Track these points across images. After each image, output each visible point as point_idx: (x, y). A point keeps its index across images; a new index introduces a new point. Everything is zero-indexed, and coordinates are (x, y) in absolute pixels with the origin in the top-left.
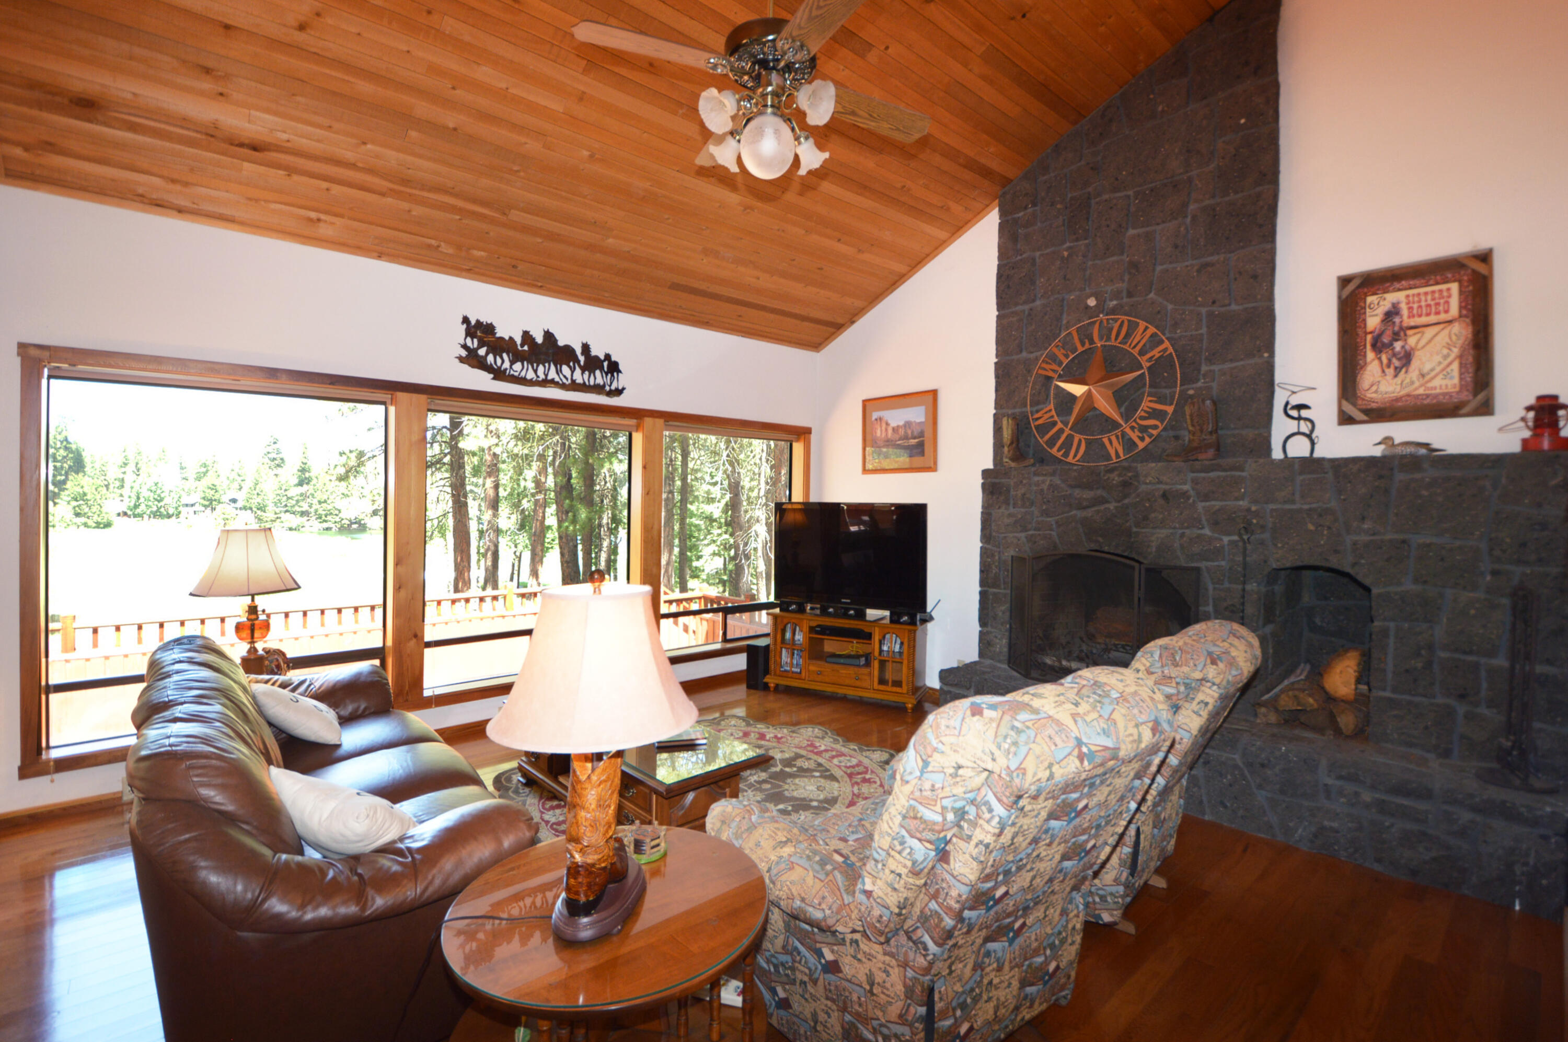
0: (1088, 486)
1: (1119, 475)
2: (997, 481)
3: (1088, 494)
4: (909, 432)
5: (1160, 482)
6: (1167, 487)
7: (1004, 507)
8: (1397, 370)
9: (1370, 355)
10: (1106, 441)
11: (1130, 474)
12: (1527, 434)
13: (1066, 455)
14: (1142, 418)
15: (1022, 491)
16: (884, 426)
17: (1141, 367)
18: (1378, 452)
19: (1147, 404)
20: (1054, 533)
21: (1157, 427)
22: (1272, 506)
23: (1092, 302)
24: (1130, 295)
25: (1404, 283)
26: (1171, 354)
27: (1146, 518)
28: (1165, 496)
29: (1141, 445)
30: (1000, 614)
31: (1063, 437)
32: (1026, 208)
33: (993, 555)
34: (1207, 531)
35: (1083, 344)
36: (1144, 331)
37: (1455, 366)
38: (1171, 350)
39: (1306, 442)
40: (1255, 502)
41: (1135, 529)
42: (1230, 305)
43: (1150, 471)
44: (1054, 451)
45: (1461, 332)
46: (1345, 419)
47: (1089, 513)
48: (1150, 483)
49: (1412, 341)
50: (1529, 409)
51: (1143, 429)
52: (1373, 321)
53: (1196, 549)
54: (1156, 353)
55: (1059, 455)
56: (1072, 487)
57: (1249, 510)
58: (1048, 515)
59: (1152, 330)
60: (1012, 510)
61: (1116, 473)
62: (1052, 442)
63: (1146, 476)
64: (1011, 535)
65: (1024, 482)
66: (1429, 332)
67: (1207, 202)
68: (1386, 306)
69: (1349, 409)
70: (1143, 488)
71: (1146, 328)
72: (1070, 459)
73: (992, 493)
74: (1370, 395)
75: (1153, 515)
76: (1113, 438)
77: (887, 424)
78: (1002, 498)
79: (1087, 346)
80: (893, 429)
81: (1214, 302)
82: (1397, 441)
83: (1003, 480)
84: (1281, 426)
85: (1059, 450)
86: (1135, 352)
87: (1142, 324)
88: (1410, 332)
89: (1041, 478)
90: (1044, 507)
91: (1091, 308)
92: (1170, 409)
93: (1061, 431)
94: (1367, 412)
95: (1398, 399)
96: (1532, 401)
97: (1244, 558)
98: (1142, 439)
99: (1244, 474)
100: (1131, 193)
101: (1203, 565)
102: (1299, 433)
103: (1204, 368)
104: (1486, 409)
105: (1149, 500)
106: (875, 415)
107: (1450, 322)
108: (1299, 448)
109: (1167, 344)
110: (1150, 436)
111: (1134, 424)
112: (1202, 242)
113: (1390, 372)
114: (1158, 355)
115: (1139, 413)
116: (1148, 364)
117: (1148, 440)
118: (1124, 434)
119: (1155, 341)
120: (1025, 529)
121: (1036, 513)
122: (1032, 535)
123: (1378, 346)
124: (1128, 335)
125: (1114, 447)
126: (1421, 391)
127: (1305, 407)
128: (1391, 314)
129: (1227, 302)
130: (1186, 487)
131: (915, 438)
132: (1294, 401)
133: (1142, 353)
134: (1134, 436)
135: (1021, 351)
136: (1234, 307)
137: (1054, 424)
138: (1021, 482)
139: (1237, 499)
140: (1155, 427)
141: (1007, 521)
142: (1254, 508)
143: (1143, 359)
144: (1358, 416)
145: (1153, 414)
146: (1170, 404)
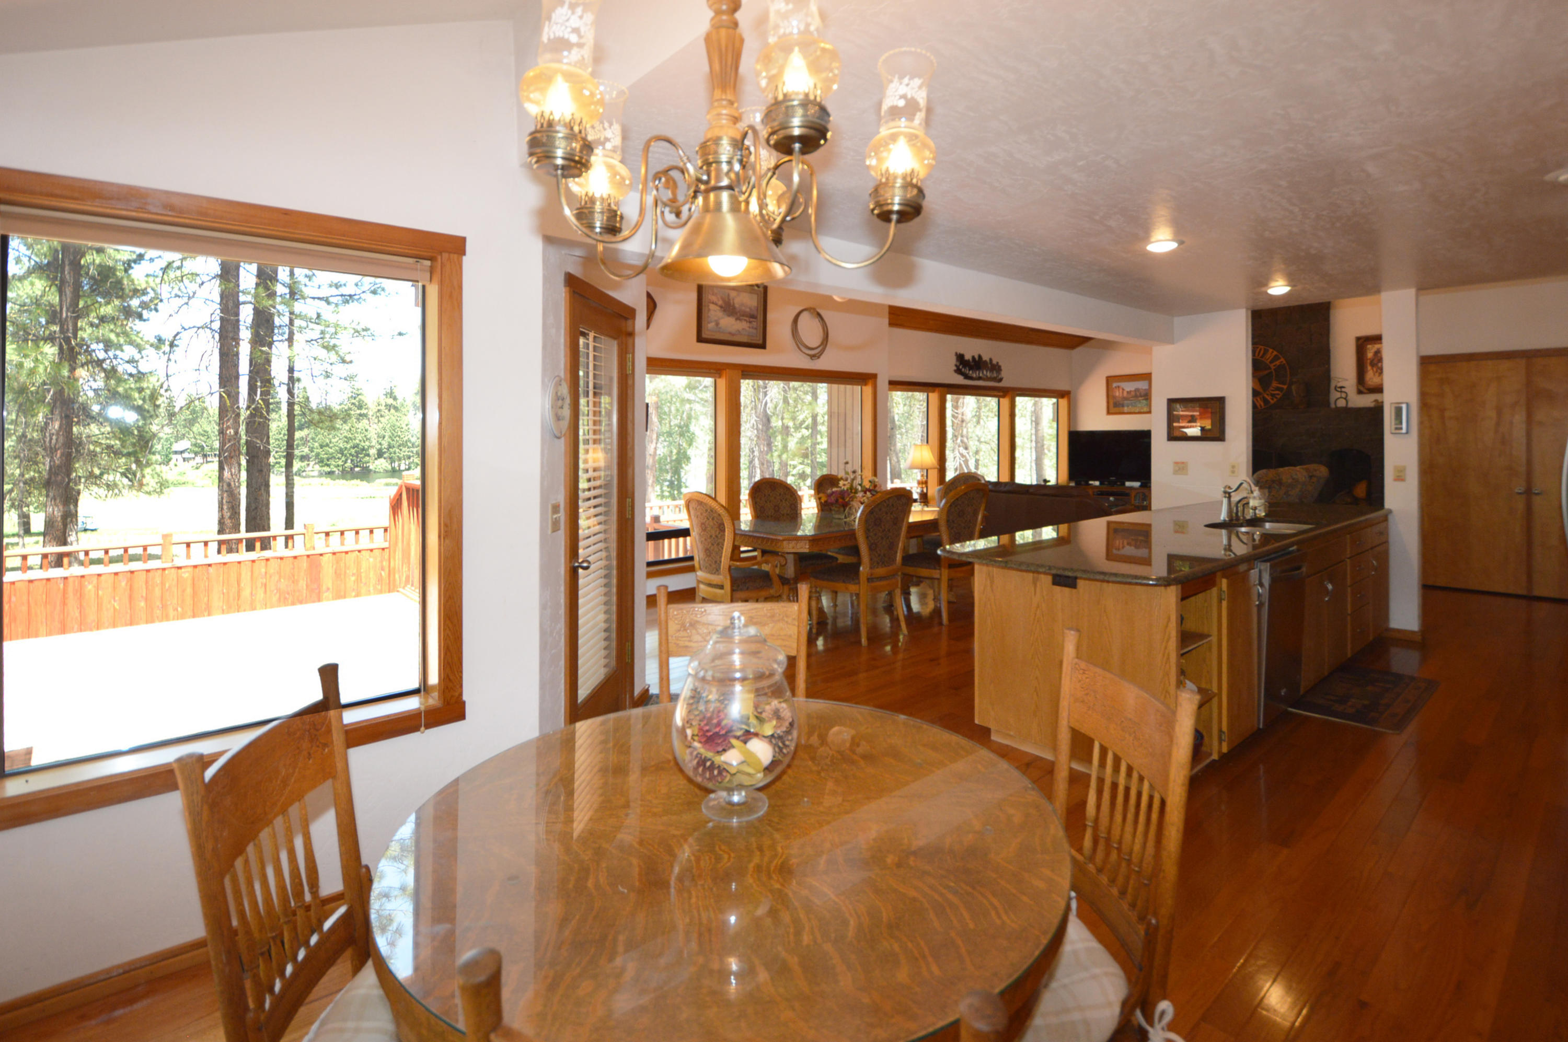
4: (1138, 394)
9: (1369, 368)
14: (1271, 391)
16: (1119, 390)
17: (1270, 368)
18: (1372, 405)
19: (1275, 384)
21: (1279, 394)
22: (1331, 427)
24: (1264, 337)
26: (1284, 364)
36: (1271, 354)
38: (1284, 362)
39: (1344, 401)
40: (1324, 425)
46: (1360, 392)
51: (1273, 395)
52: (1370, 355)
54: (1277, 363)
57: (1322, 428)
59: (1276, 353)
63: (1276, 415)
68: (1373, 350)
69: (1361, 388)
70: (1273, 420)
71: (1273, 352)
74: (1370, 383)
76: (1259, 399)
77: (1121, 389)
80: (1127, 392)
81: (1303, 343)
84: (1334, 395)
86: (1268, 362)
87: (1271, 350)
92: (1285, 387)
94: (1367, 389)
98: (1272, 399)
99: (1318, 414)
102: (1341, 398)
103: (1301, 370)
106: (1115, 385)
108: (1341, 403)
109: (1283, 359)
111: (1267, 393)
112: (1298, 318)
113: (1377, 374)
116: (1275, 367)
117: (1275, 400)
118: (1264, 397)
119: (1278, 357)
123: (1373, 365)
124: (1264, 354)
125: (1259, 403)
127: (1343, 387)
128: (1377, 353)
129: (1309, 343)
130: (1294, 420)
131: (1142, 396)
132: (1339, 385)
133: (1271, 362)
134: (1269, 398)
136: (1312, 346)
139: (1315, 424)
140: (1278, 394)
142: (1324, 428)
143: (1272, 366)
144: (1365, 391)
145: (1277, 389)
146: (1285, 384)
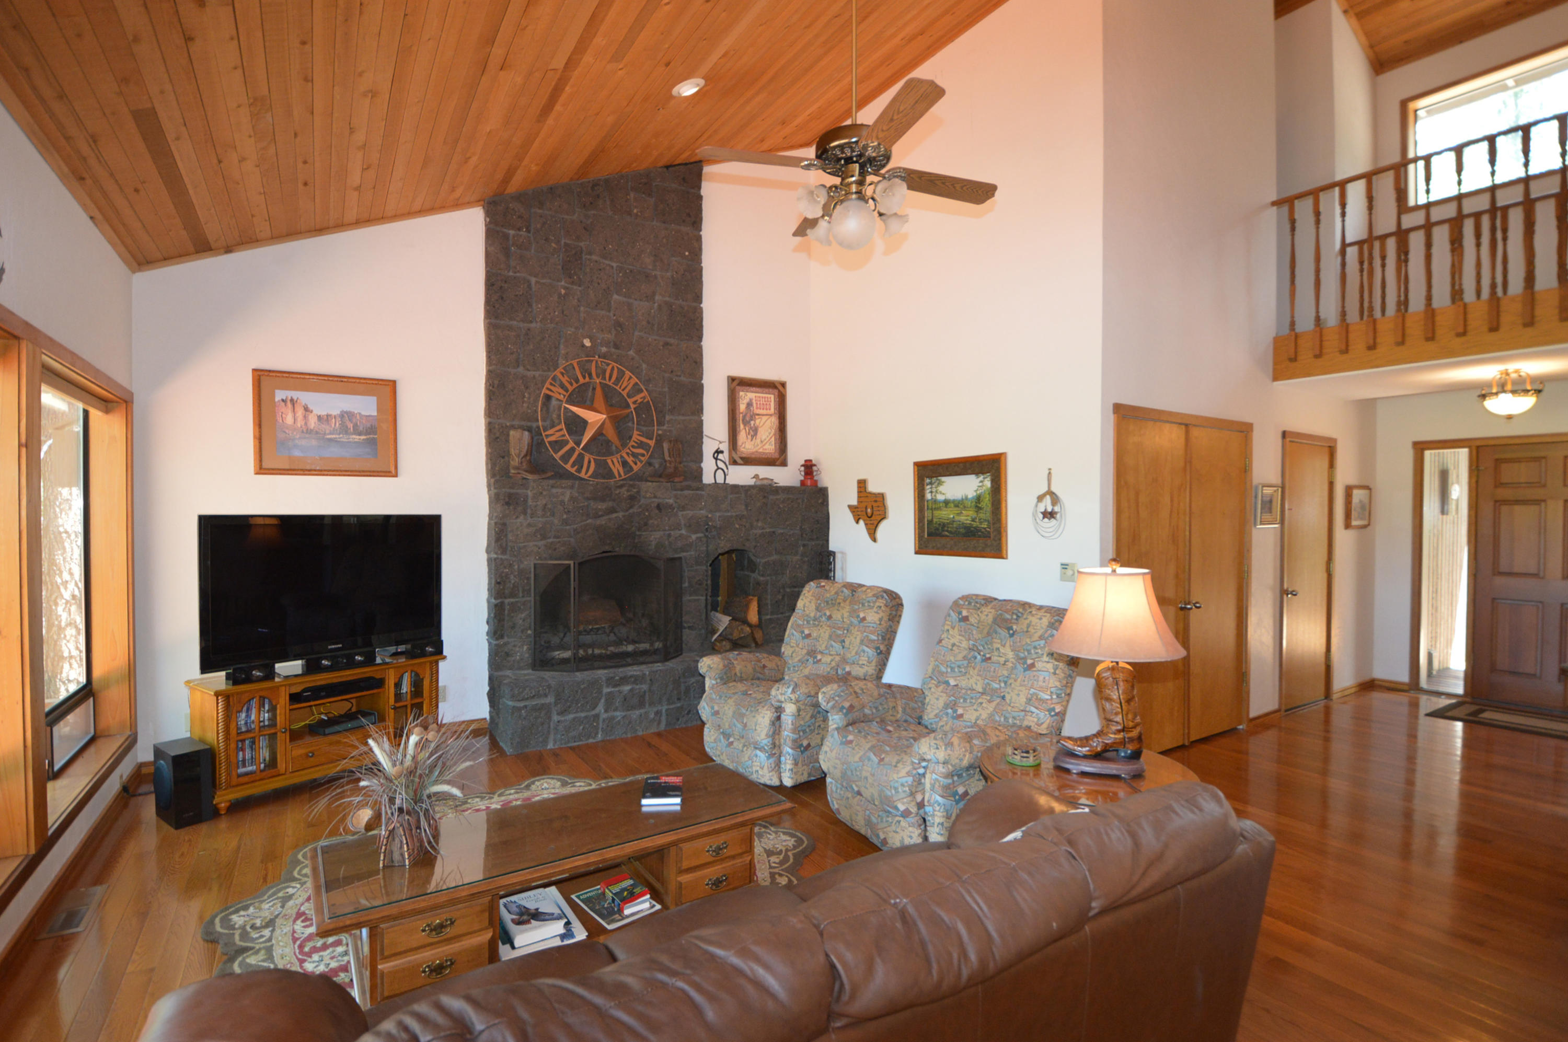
0: (603, 500)
1: (628, 491)
2: (512, 491)
3: (602, 506)
4: (350, 426)
5: (655, 497)
6: (660, 501)
7: (522, 517)
8: (752, 437)
9: (742, 426)
10: (609, 461)
11: (635, 490)
12: (803, 478)
13: (579, 471)
14: (633, 447)
15: (541, 502)
16: (300, 412)
17: (628, 406)
18: (752, 482)
19: (636, 436)
20: (572, 540)
22: (718, 514)
23: (587, 343)
24: (616, 346)
25: (754, 389)
26: (648, 402)
27: (646, 524)
28: (659, 507)
29: (636, 468)
30: (521, 622)
31: (576, 454)
32: (520, 229)
33: (511, 565)
34: (683, 532)
35: (584, 377)
36: (629, 381)
37: (773, 439)
38: (648, 398)
39: (722, 474)
40: (711, 511)
41: (638, 533)
42: (680, 376)
43: (648, 488)
44: (568, 467)
45: (774, 421)
46: (734, 462)
47: (602, 521)
48: (650, 498)
49: (758, 421)
50: (802, 466)
51: (635, 456)
52: (742, 407)
53: (679, 544)
54: (638, 398)
55: (573, 470)
56: (588, 499)
57: (707, 517)
58: (567, 524)
59: (635, 380)
60: (529, 520)
61: (625, 489)
62: (566, 458)
63: (646, 492)
64: (531, 544)
65: (544, 493)
66: (764, 418)
67: (667, 299)
68: (746, 401)
69: (733, 455)
70: (643, 501)
71: (630, 378)
72: (582, 475)
73: (508, 504)
74: (742, 449)
75: (651, 522)
76: (615, 460)
77: (306, 409)
78: (520, 509)
79: (587, 379)
80: (319, 417)
81: (672, 372)
82: (761, 477)
83: (519, 491)
84: (704, 463)
85: (573, 466)
86: (624, 393)
87: (628, 373)
88: (757, 417)
89: (560, 490)
90: (565, 516)
91: (587, 347)
92: (652, 443)
93: (572, 450)
94: (742, 458)
95: (753, 453)
96: (803, 462)
97: (707, 547)
98: (635, 463)
99: (703, 493)
100: (614, 265)
101: (682, 555)
102: (718, 468)
103: (668, 418)
104: (784, 464)
105: (647, 510)
106: (280, 395)
107: (771, 415)
108: (720, 477)
109: (645, 393)
110: (641, 461)
111: (628, 451)
112: (665, 327)
113: (749, 437)
114: (640, 401)
115: (632, 443)
116: (635, 406)
117: (640, 465)
118: (622, 457)
119: (636, 390)
120: (544, 537)
121: (556, 521)
122: (552, 543)
123: (746, 423)
124: (618, 379)
125: (616, 468)
126: (761, 450)
127: (720, 452)
128: (749, 405)
129: (679, 374)
130: (671, 501)
131: (360, 434)
132: (715, 448)
133: (629, 396)
134: (630, 460)
135: (518, 366)
136: (683, 378)
137: (567, 442)
138: (541, 493)
139: (701, 509)
140: (643, 455)
141: (526, 531)
142: (710, 516)
143: (630, 401)
144: (739, 461)
145: (641, 445)
146: (651, 439)
